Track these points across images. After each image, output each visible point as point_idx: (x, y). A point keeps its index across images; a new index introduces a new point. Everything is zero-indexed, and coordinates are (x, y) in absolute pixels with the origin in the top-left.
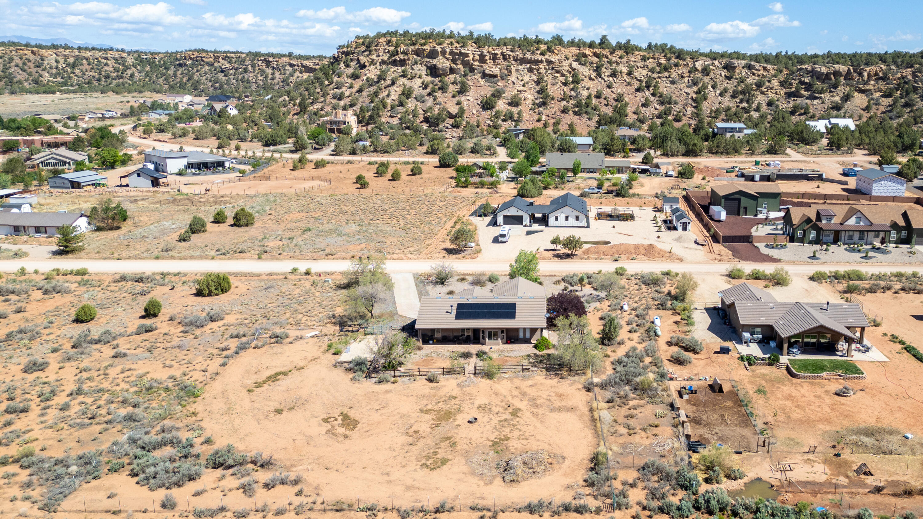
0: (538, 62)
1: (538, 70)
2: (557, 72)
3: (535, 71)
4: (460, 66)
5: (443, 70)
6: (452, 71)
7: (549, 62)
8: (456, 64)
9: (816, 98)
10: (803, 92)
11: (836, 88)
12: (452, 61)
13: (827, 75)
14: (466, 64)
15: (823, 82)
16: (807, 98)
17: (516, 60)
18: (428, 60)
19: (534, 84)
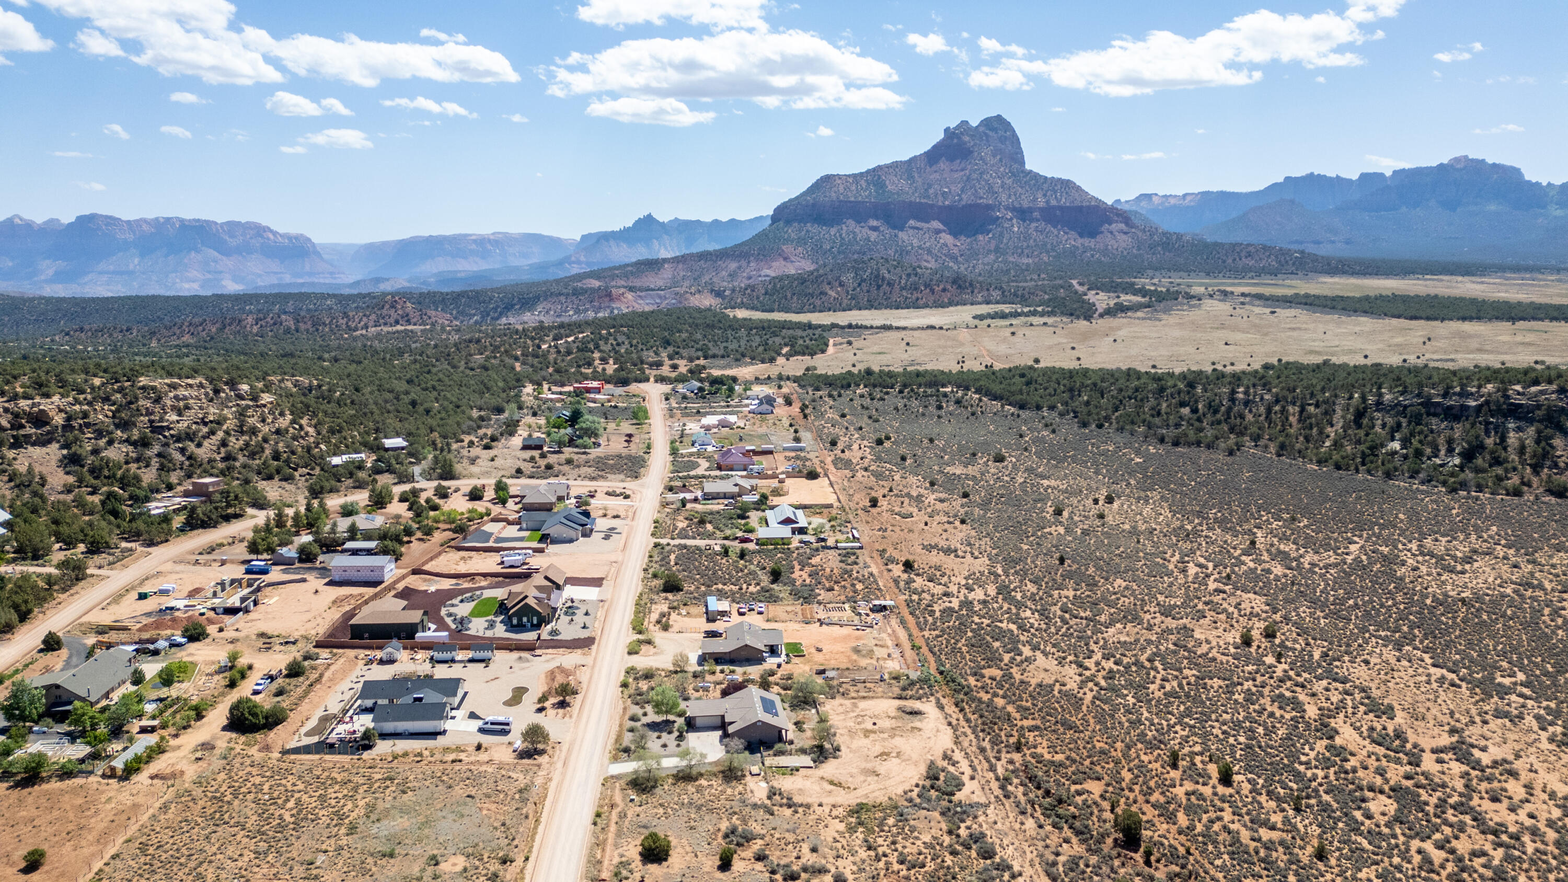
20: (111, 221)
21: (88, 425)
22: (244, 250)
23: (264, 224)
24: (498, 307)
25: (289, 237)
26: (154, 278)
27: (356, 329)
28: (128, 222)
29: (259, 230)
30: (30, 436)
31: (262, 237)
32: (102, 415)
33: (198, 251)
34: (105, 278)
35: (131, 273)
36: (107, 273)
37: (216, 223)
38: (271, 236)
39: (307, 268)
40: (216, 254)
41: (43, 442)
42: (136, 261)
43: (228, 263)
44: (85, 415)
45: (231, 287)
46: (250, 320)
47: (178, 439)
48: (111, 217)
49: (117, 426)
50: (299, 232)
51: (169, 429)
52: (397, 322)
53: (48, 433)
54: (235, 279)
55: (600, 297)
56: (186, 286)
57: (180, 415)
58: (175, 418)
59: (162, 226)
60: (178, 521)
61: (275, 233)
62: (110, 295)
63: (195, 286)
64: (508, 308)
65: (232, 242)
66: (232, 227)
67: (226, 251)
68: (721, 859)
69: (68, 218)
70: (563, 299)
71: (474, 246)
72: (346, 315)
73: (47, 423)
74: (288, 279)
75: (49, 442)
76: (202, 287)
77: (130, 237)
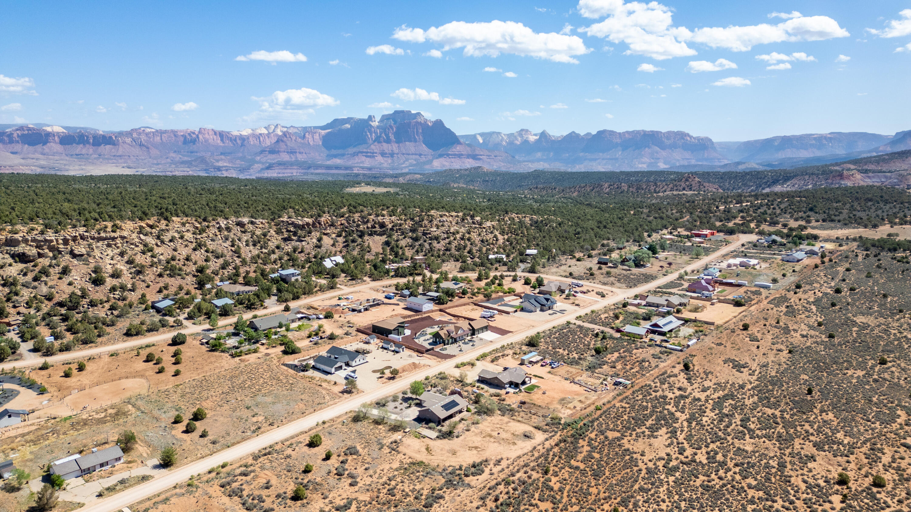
0: (114, 239)
1: (115, 245)
2: (132, 244)
3: (113, 246)
4: (47, 251)
5: (33, 256)
6: (40, 255)
7: (123, 238)
8: (43, 249)
9: (303, 241)
10: (293, 237)
11: (311, 233)
12: (36, 247)
13: (303, 226)
14: (51, 249)
15: (301, 230)
16: (297, 241)
17: (93, 238)
18: (8, 248)
19: (120, 258)
20: (612, 133)
21: (400, 229)
22: (673, 147)
23: (686, 132)
24: (768, 181)
25: (698, 139)
26: (626, 162)
27: (659, 192)
28: (620, 133)
29: (682, 135)
30: (376, 231)
31: (684, 139)
32: (407, 226)
33: (649, 147)
34: (604, 162)
35: (616, 159)
36: (606, 159)
37: (661, 132)
38: (689, 139)
39: (706, 155)
40: (658, 149)
41: (381, 235)
42: (620, 153)
43: (664, 153)
44: (401, 225)
45: (662, 166)
46: (606, 185)
47: (431, 239)
48: (612, 131)
49: (411, 231)
50: (706, 136)
51: (430, 234)
52: (684, 189)
53: (384, 231)
54: (665, 163)
55: (834, 177)
56: (640, 166)
57: (438, 228)
58: (435, 229)
59: (635, 134)
60: (392, 274)
61: (691, 137)
62: (603, 170)
63: (645, 166)
64: (775, 182)
65: (667, 142)
66: (669, 134)
67: (663, 148)
68: (326, 455)
69: (594, 132)
70: (807, 177)
71: (814, 142)
72: (656, 184)
73: (384, 227)
74: (693, 162)
75: (384, 235)
76: (648, 166)
77: (619, 141)
